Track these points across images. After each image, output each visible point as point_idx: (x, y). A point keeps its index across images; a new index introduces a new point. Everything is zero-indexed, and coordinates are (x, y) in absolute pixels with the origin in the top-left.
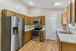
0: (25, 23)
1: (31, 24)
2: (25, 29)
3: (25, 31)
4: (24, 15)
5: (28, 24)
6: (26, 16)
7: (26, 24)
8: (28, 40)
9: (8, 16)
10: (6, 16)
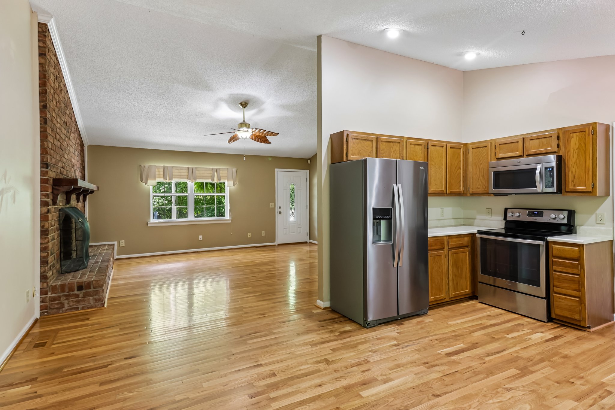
0: (432, 188)
1: (473, 194)
2: (430, 223)
3: (430, 235)
4: (427, 141)
5: (452, 194)
6: (439, 144)
7: (441, 194)
8: (452, 294)
9: (351, 157)
10: (347, 157)
